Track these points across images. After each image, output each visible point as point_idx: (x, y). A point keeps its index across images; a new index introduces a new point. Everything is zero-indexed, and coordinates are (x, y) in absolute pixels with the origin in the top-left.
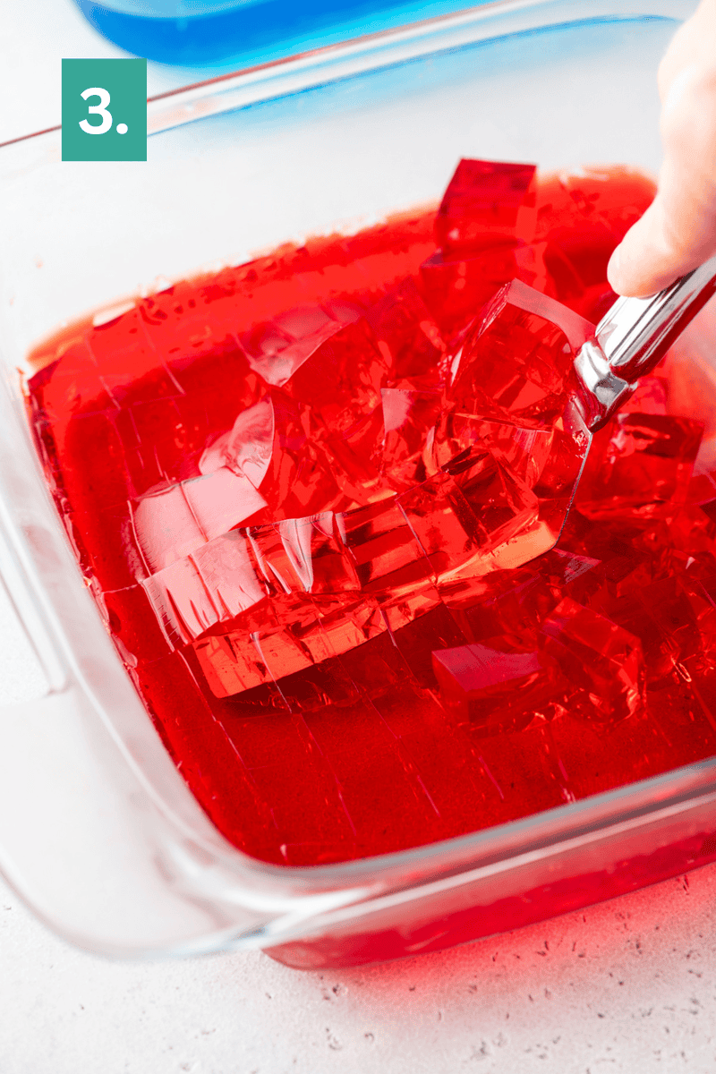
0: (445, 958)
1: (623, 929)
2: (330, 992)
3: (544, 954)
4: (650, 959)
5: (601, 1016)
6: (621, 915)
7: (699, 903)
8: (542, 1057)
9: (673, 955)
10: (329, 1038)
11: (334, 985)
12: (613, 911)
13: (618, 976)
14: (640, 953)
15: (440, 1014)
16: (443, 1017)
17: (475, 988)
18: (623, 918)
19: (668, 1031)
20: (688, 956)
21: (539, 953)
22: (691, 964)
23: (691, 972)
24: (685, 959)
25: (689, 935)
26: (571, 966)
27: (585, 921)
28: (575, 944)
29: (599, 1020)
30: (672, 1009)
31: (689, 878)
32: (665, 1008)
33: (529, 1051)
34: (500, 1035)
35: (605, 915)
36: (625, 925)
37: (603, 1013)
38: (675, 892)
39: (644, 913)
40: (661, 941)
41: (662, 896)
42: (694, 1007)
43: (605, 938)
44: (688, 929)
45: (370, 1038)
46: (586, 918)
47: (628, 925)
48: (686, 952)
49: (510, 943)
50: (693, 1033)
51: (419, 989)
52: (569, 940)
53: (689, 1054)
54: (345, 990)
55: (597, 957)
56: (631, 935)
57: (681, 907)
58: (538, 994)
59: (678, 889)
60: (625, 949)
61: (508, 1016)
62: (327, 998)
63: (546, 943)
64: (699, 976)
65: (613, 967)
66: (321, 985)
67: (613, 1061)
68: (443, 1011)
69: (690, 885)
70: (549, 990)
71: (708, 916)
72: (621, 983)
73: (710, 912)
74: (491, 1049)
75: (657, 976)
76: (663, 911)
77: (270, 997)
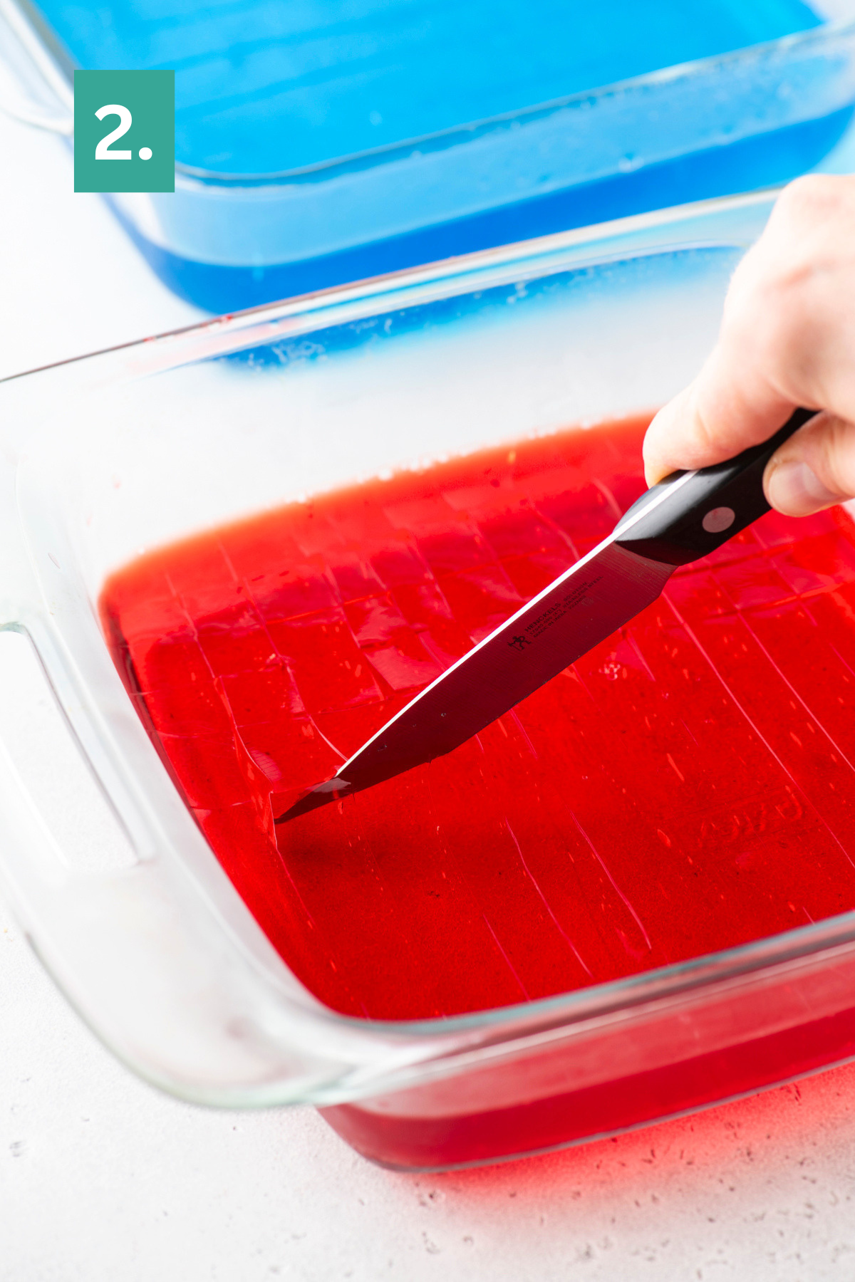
0: (546, 1166)
1: (732, 1137)
2: (427, 1198)
3: (650, 1162)
4: (762, 1166)
5: (711, 1220)
6: (730, 1124)
7: (812, 1113)
8: (651, 1259)
9: (786, 1162)
10: (426, 1241)
11: (430, 1191)
12: (721, 1121)
13: (729, 1182)
14: (752, 1160)
15: (542, 1220)
16: (546, 1222)
17: (578, 1194)
18: (733, 1127)
19: (782, 1234)
20: (802, 1163)
21: (645, 1161)
22: (805, 1171)
23: (805, 1178)
24: (799, 1166)
25: (802, 1144)
26: (679, 1173)
27: (692, 1130)
28: (682, 1152)
29: (710, 1225)
30: (786, 1213)
31: (801, 1090)
32: (779, 1212)
33: (636, 1253)
34: (606, 1239)
35: (713, 1124)
36: (735, 1134)
37: (713, 1216)
38: (787, 1103)
39: (754, 1123)
40: (773, 1148)
41: (773, 1107)
42: (808, 1211)
43: (714, 1146)
44: (801, 1137)
45: (469, 1242)
46: (694, 1128)
47: (738, 1135)
48: (800, 1159)
49: (615, 1151)
50: (809, 1235)
51: (520, 1195)
52: (676, 1148)
53: (805, 1256)
54: (442, 1196)
55: (706, 1164)
56: (741, 1144)
57: (793, 1117)
58: (645, 1200)
59: (790, 1100)
60: (736, 1157)
61: (613, 1221)
62: (423, 1204)
63: (653, 1153)
64: (814, 1182)
65: (723, 1173)
66: (416, 1192)
67: (725, 1263)
68: (545, 1216)
69: (802, 1095)
70: (657, 1195)
71: (821, 1125)
72: (732, 1189)
73: (824, 1121)
74: (597, 1251)
75: (769, 1182)
76: (775, 1120)
77: (363, 1203)
